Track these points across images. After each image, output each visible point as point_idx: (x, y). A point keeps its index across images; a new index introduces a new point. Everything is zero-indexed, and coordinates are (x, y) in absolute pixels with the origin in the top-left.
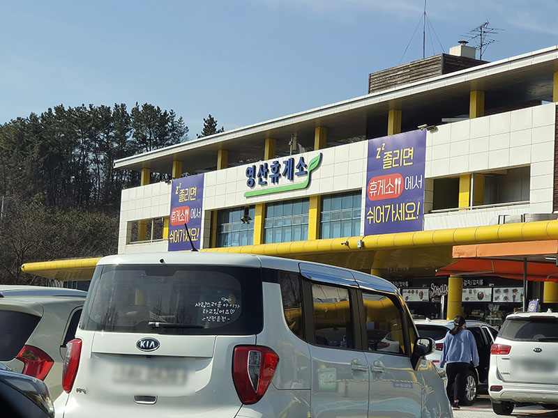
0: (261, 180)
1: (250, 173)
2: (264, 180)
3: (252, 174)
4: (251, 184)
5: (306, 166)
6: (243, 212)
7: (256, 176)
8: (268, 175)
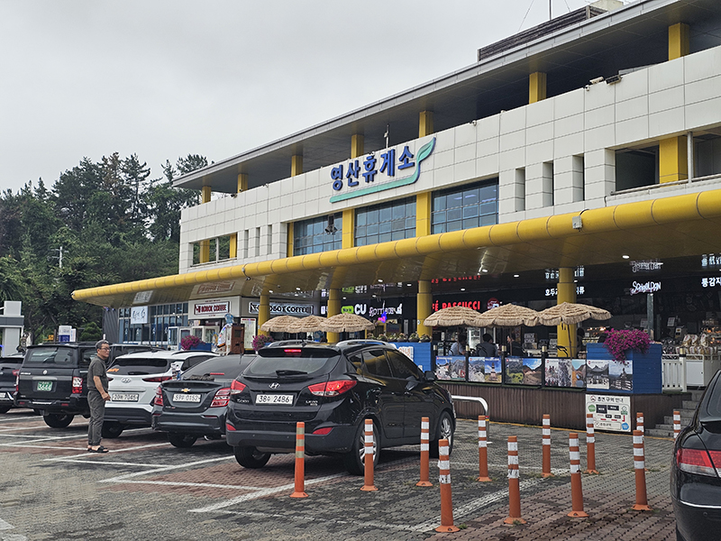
0: (351, 181)
1: (337, 174)
2: (354, 180)
3: (339, 175)
4: (338, 186)
5: (412, 156)
6: (326, 222)
7: (344, 176)
8: (361, 173)
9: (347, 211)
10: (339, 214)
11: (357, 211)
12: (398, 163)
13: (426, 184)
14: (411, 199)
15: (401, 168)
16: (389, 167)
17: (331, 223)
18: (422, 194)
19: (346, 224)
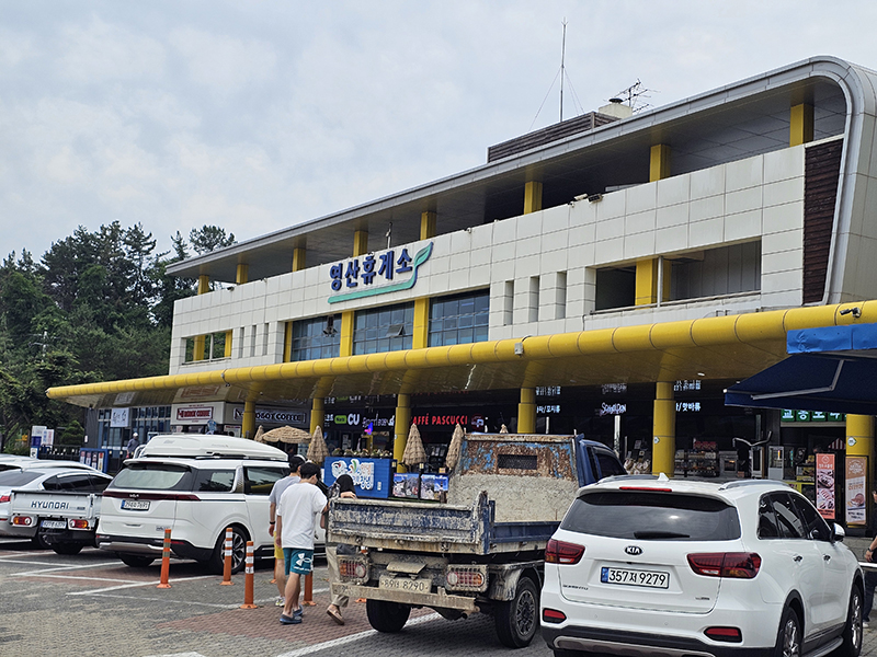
0: (349, 281)
1: (336, 273)
2: (353, 280)
3: (338, 274)
4: (337, 286)
5: (410, 260)
6: (326, 323)
7: (344, 276)
8: (360, 273)
9: (347, 312)
10: (338, 316)
11: (357, 313)
12: (397, 266)
13: (424, 289)
14: (410, 304)
15: (399, 271)
16: (388, 269)
17: (331, 324)
18: (420, 300)
19: (345, 327)
